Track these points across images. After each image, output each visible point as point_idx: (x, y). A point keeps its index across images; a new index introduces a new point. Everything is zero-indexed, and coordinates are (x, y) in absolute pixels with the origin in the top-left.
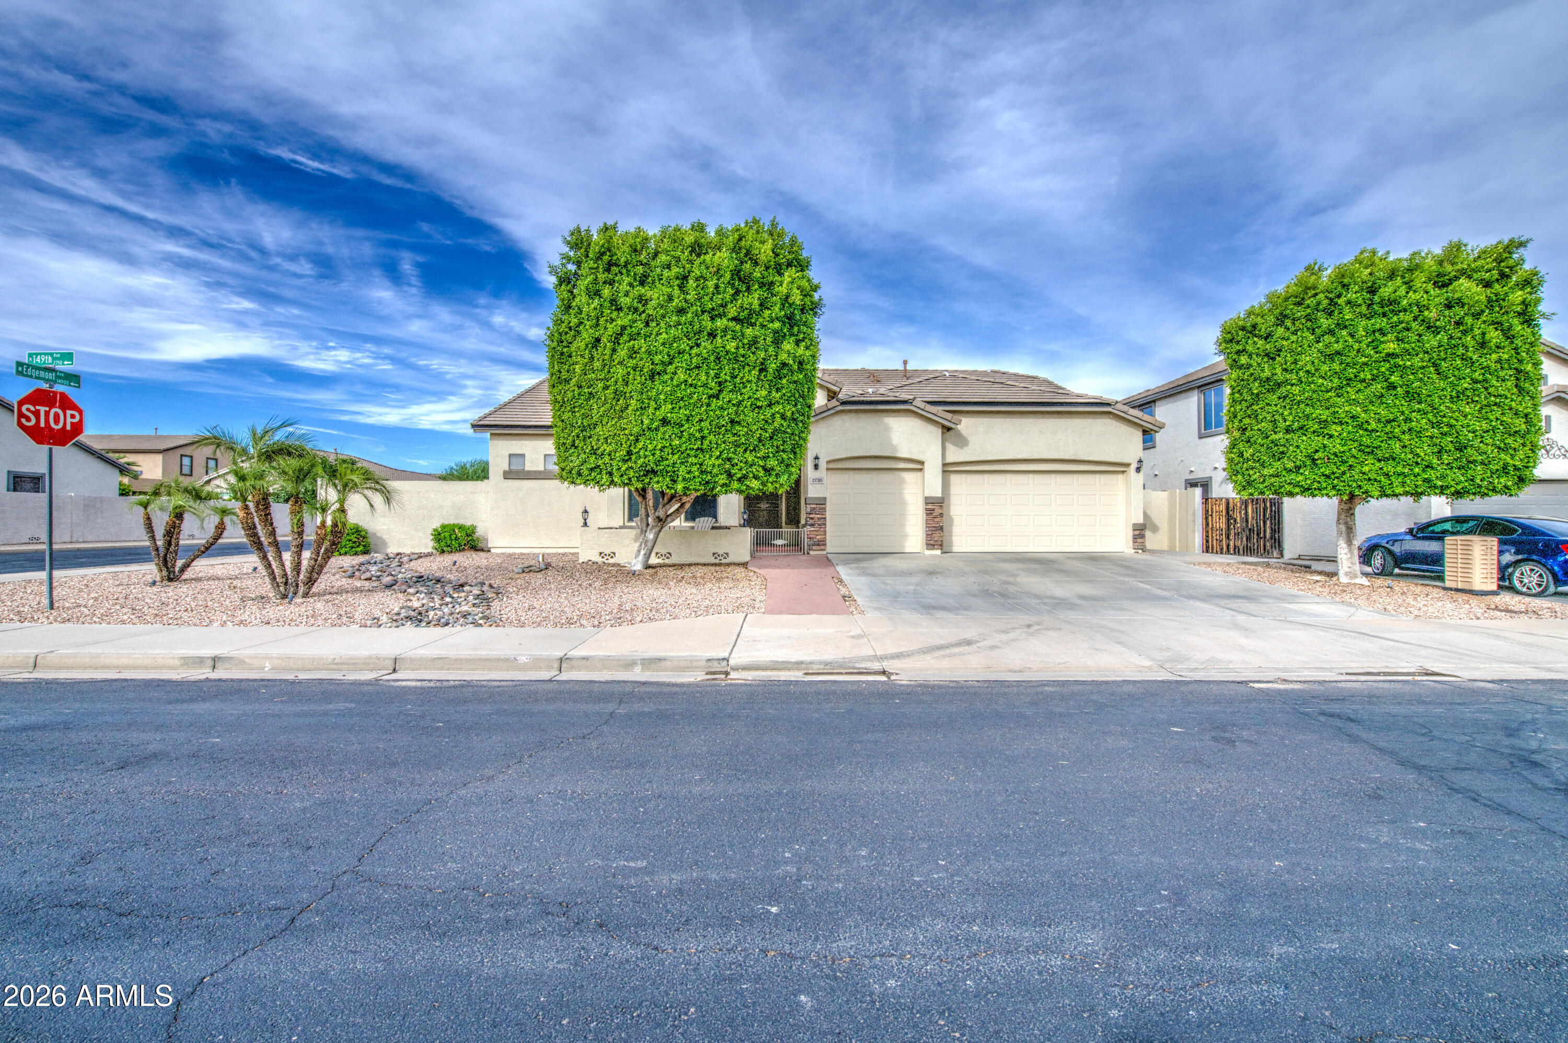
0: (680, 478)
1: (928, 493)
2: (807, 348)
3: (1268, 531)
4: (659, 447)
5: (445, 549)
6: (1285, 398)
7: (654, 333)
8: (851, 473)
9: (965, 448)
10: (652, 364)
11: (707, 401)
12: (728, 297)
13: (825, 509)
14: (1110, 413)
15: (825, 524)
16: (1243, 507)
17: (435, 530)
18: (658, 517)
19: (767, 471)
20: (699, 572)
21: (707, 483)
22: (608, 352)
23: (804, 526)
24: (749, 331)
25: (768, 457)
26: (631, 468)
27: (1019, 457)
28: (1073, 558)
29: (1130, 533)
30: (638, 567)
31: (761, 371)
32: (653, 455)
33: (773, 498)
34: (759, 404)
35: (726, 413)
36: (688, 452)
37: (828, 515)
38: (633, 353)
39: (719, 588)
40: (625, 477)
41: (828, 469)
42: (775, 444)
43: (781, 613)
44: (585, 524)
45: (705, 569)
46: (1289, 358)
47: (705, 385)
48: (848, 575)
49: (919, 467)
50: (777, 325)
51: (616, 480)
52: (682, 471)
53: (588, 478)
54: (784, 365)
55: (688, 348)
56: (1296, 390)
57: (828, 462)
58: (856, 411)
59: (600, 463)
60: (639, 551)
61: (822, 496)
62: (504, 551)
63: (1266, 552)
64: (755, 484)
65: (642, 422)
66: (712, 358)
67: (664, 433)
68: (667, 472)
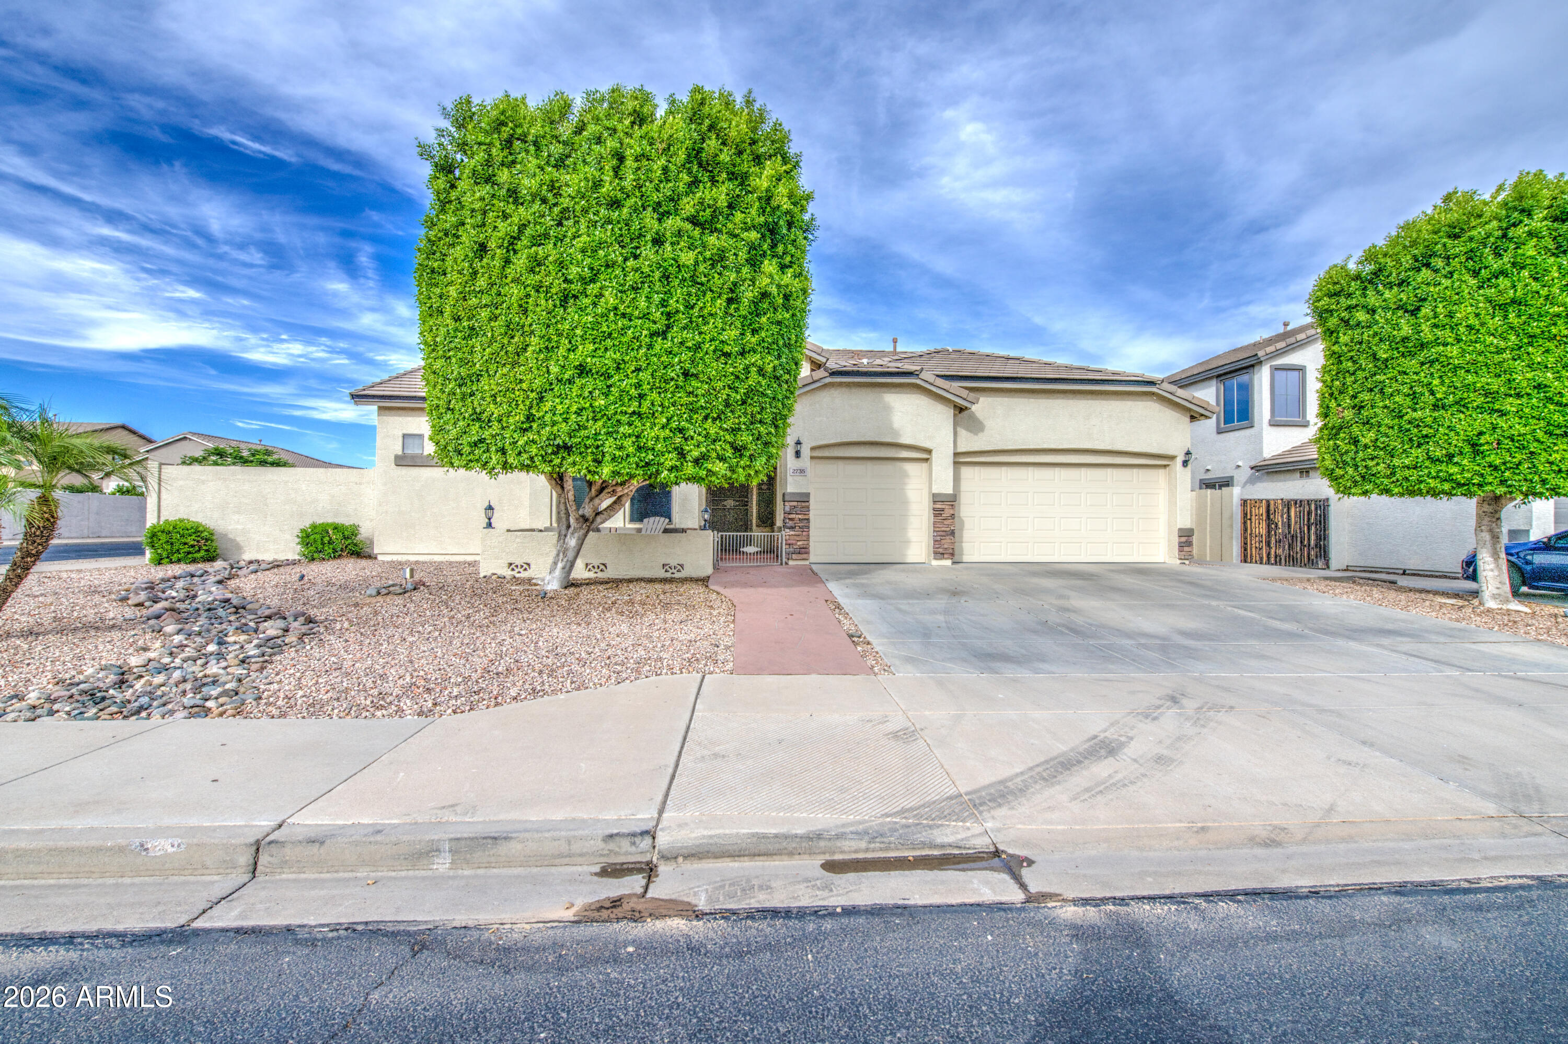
0: (608, 458)
1: (935, 490)
2: (796, 276)
3: (1313, 537)
4: (574, 408)
5: (316, 555)
6: (1432, 363)
7: (569, 234)
8: (841, 464)
9: (980, 435)
10: (566, 281)
11: (648, 340)
12: (682, 187)
13: (808, 507)
14: (1153, 394)
15: (808, 527)
16: (1285, 510)
17: (302, 531)
18: (583, 516)
19: (738, 450)
20: (640, 592)
21: (647, 464)
22: (497, 263)
23: (780, 529)
24: (712, 240)
25: (739, 429)
26: (534, 442)
27: (1045, 446)
28: (1113, 571)
29: (1176, 540)
30: (553, 584)
31: (730, 301)
32: (566, 420)
33: (744, 490)
34: (727, 349)
35: (676, 360)
36: (618, 417)
37: (812, 515)
38: (536, 264)
39: (665, 622)
40: (525, 456)
41: (812, 458)
42: (749, 410)
43: (759, 671)
44: (489, 525)
45: (650, 589)
46: (1440, 309)
47: (645, 316)
48: (847, 596)
49: (925, 456)
50: (754, 235)
51: (510, 460)
52: (609, 446)
53: (471, 457)
54: (765, 295)
55: (620, 259)
56: (1454, 351)
57: (813, 449)
58: (848, 385)
59: (486, 434)
60: (555, 563)
61: (805, 491)
62: (395, 558)
63: (1310, 563)
64: (720, 468)
65: (548, 372)
66: (657, 274)
67: (582, 387)
68: (587, 448)
